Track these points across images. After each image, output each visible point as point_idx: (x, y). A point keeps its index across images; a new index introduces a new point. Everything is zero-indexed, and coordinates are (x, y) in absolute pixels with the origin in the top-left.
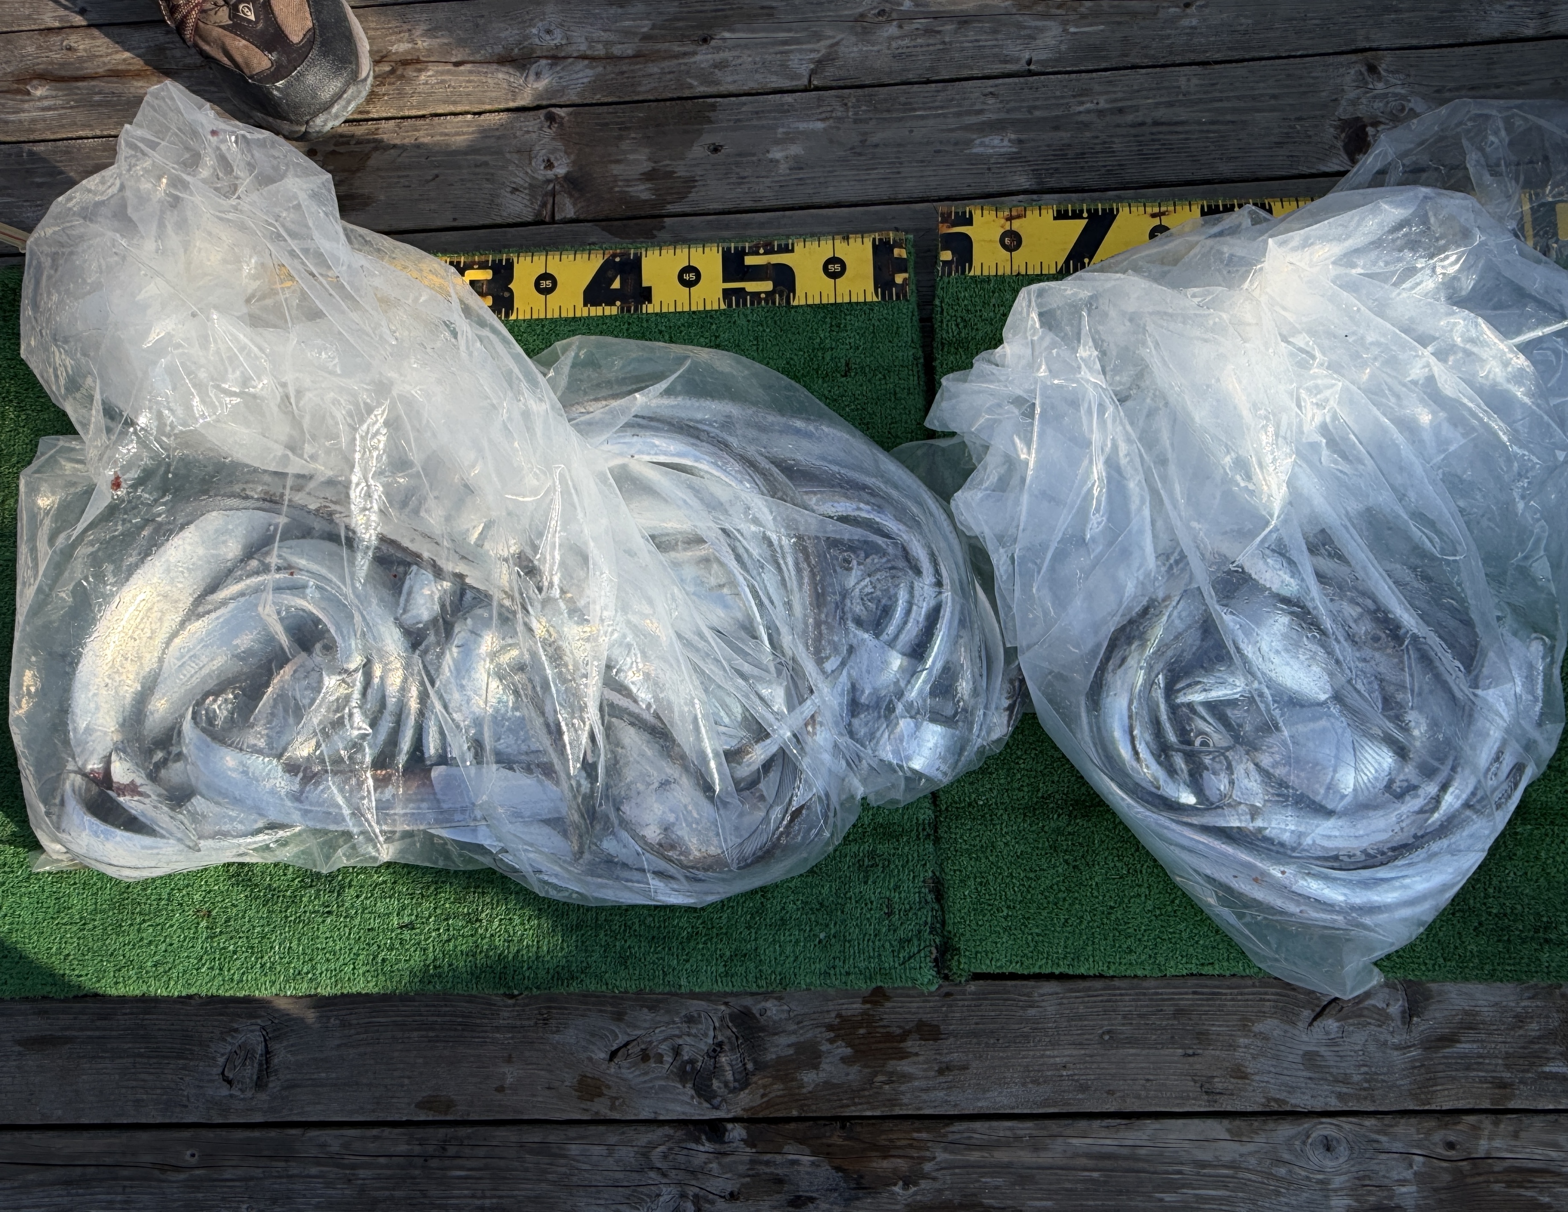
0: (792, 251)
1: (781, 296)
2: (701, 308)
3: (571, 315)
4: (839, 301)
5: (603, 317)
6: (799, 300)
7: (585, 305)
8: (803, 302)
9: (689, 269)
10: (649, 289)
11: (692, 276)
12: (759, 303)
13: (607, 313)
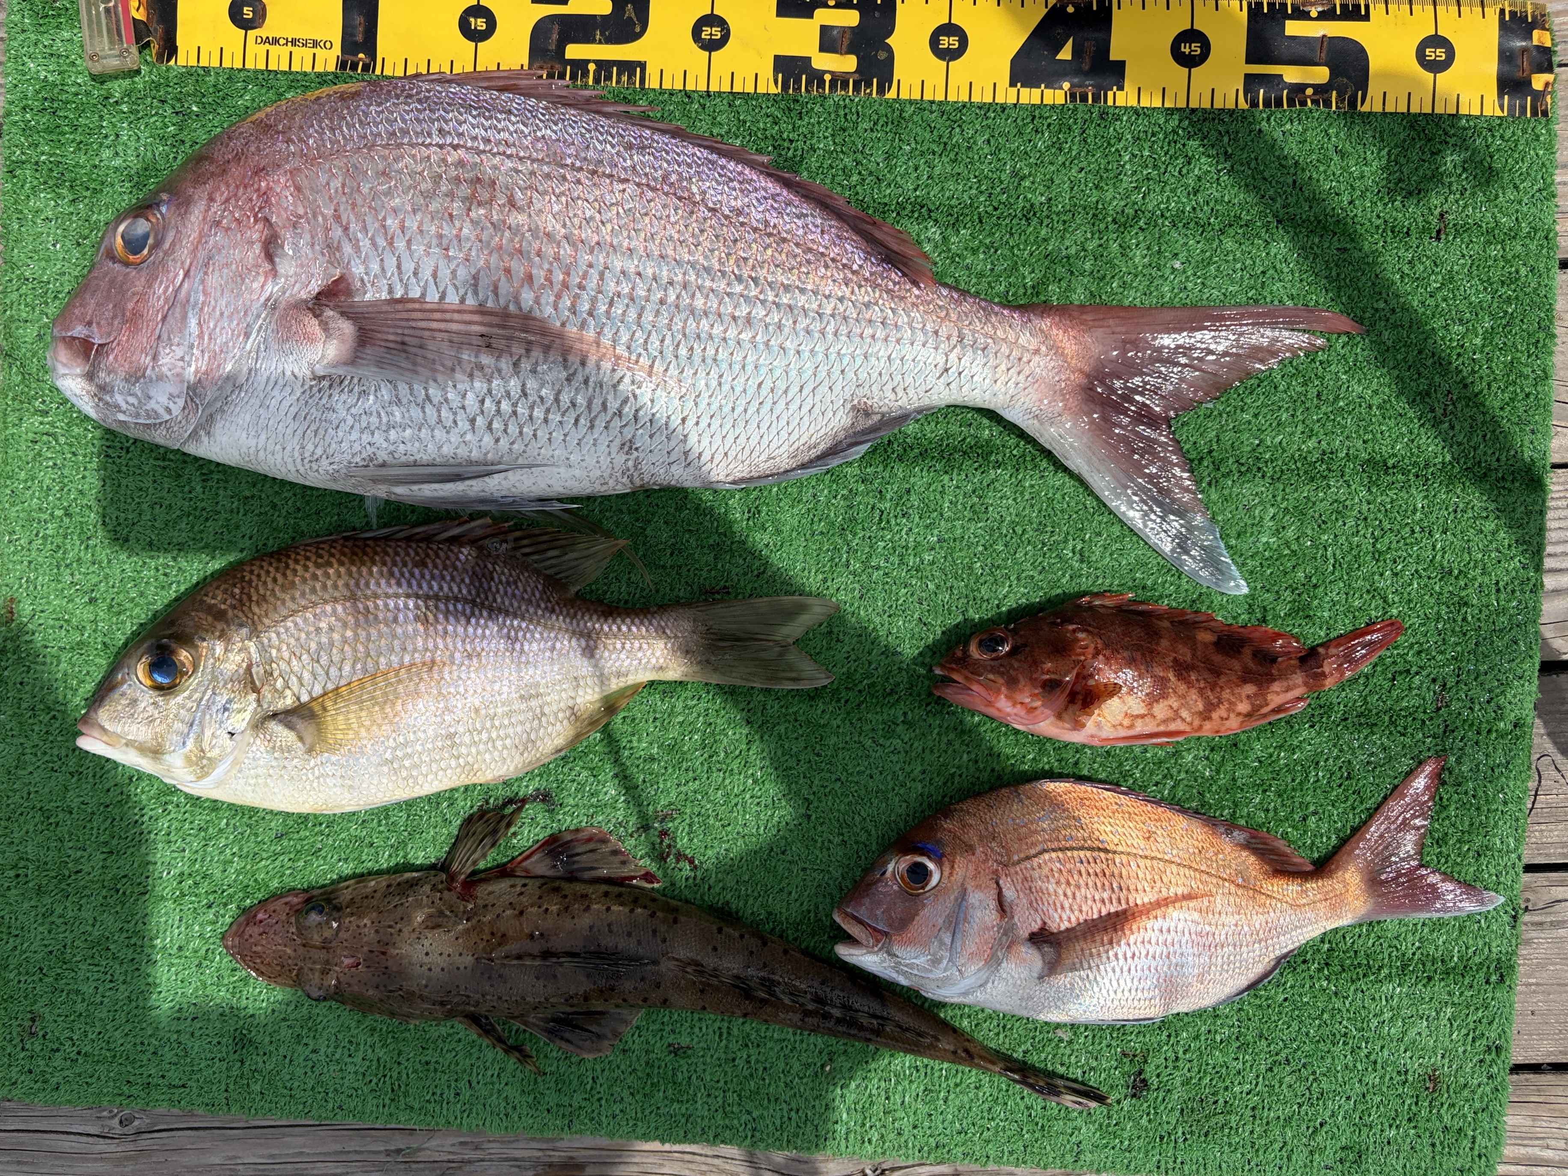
0: (1366, 18)
1: (1339, 95)
2: (1206, 105)
3: (988, 99)
4: (1439, 110)
5: (1041, 106)
6: (1372, 104)
7: (1012, 84)
8: (1378, 108)
9: (1191, 35)
10: (1121, 65)
11: (1196, 48)
12: (1303, 103)
13: (1048, 101)
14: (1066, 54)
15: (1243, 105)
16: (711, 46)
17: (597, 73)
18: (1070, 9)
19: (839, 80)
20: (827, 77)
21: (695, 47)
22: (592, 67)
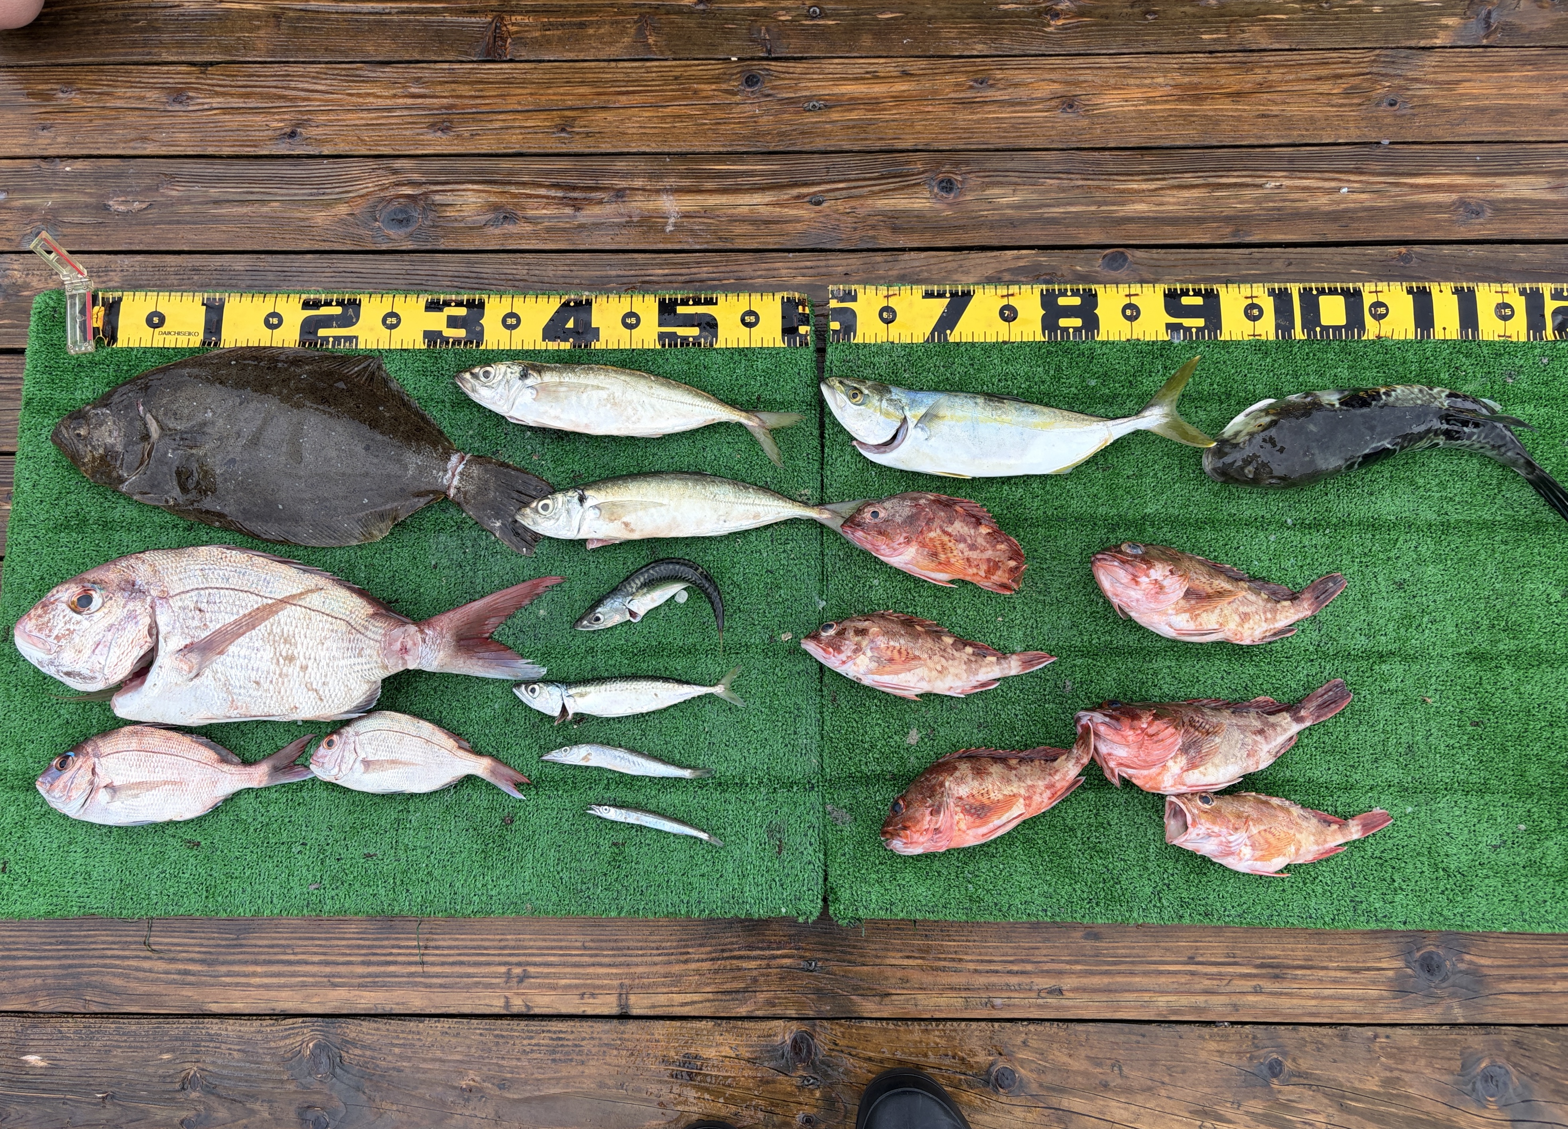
0: (716, 304)
1: (705, 340)
2: (639, 347)
3: (532, 347)
4: (753, 346)
5: (559, 350)
6: (720, 344)
7: (544, 339)
8: (723, 346)
9: (631, 314)
10: (597, 330)
11: (633, 321)
12: (687, 345)
13: (562, 347)
14: (570, 324)
15: (658, 347)
16: (392, 327)
17: (334, 342)
18: (572, 304)
19: (457, 341)
20: (451, 340)
21: (383, 328)
22: (331, 339)
